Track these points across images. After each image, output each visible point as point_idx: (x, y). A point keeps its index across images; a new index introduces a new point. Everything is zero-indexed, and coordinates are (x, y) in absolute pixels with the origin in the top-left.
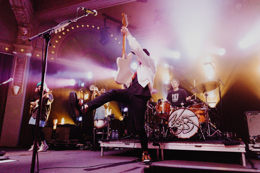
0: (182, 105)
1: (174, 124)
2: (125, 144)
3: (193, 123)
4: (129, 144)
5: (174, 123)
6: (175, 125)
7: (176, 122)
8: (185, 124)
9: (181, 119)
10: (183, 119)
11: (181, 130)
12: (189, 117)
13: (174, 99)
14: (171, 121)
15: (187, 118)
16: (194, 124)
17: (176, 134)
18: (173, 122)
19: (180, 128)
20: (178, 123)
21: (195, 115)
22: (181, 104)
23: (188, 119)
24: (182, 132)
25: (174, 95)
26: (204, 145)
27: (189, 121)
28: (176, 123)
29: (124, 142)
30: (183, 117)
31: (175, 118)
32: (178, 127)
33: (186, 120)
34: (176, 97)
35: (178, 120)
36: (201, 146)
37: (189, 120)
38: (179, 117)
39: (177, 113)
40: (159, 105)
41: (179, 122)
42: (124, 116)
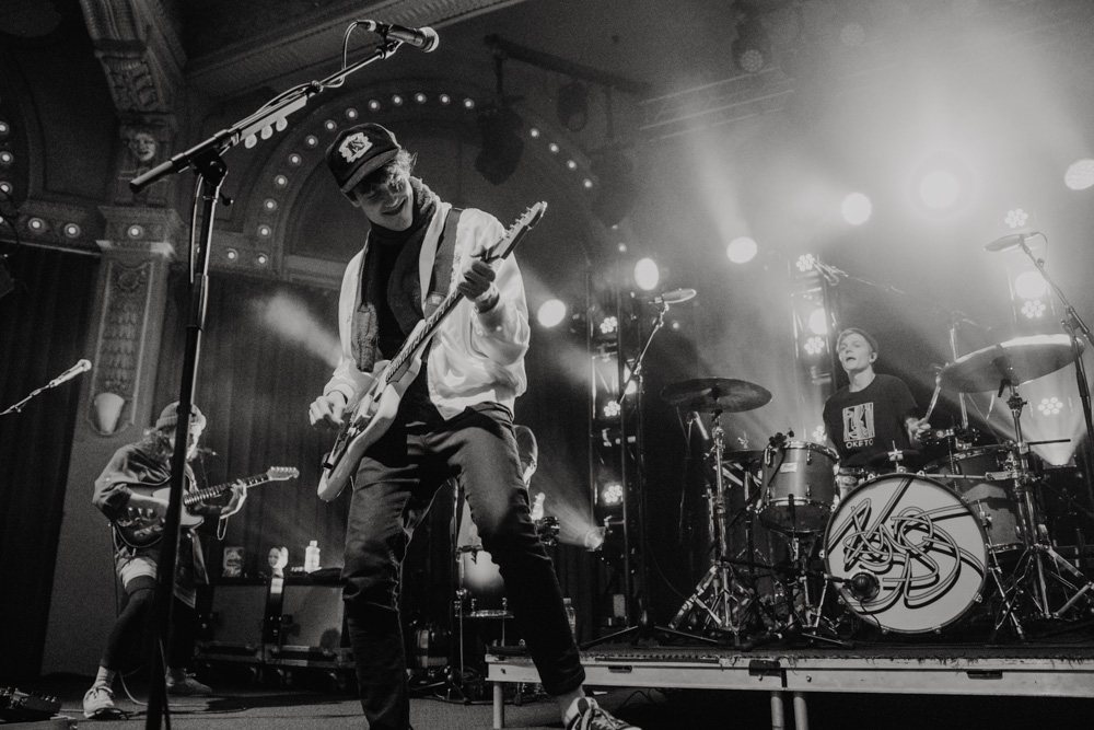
0: (892, 458)
1: (856, 559)
2: (611, 668)
3: (953, 550)
4: (629, 669)
5: (855, 554)
6: (861, 567)
7: (865, 547)
8: (913, 560)
9: (892, 533)
10: (901, 534)
11: (893, 588)
12: (933, 520)
13: (851, 430)
14: (840, 547)
15: (924, 527)
16: (962, 559)
17: (872, 613)
18: (852, 552)
19: (892, 580)
20: (877, 555)
21: (963, 510)
22: (888, 457)
23: (928, 531)
24: (902, 598)
25: (852, 410)
26: (1018, 664)
27: (932, 543)
28: (866, 556)
29: (605, 660)
30: (903, 521)
31: (863, 528)
32: (880, 577)
33: (916, 538)
34: (863, 419)
35: (877, 538)
36: (997, 674)
37: (934, 535)
38: (883, 522)
39: (868, 500)
40: (774, 465)
41: (885, 547)
42: (607, 524)
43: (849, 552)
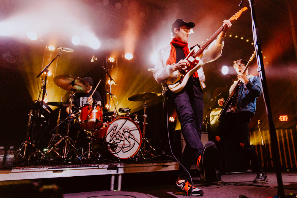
1: (113, 139)
3: (134, 138)
5: (113, 137)
6: (114, 141)
7: (115, 136)
8: (126, 140)
9: (122, 132)
10: (123, 133)
11: (120, 147)
12: (131, 130)
14: (109, 135)
15: (129, 132)
16: (136, 141)
17: (117, 153)
18: (112, 137)
19: (120, 145)
20: (118, 138)
21: (137, 129)
23: (129, 133)
24: (122, 150)
27: (130, 136)
28: (115, 138)
30: (124, 130)
31: (115, 131)
32: (118, 144)
35: (118, 133)
37: (131, 134)
38: (120, 130)
39: (117, 123)
43: (111, 136)
